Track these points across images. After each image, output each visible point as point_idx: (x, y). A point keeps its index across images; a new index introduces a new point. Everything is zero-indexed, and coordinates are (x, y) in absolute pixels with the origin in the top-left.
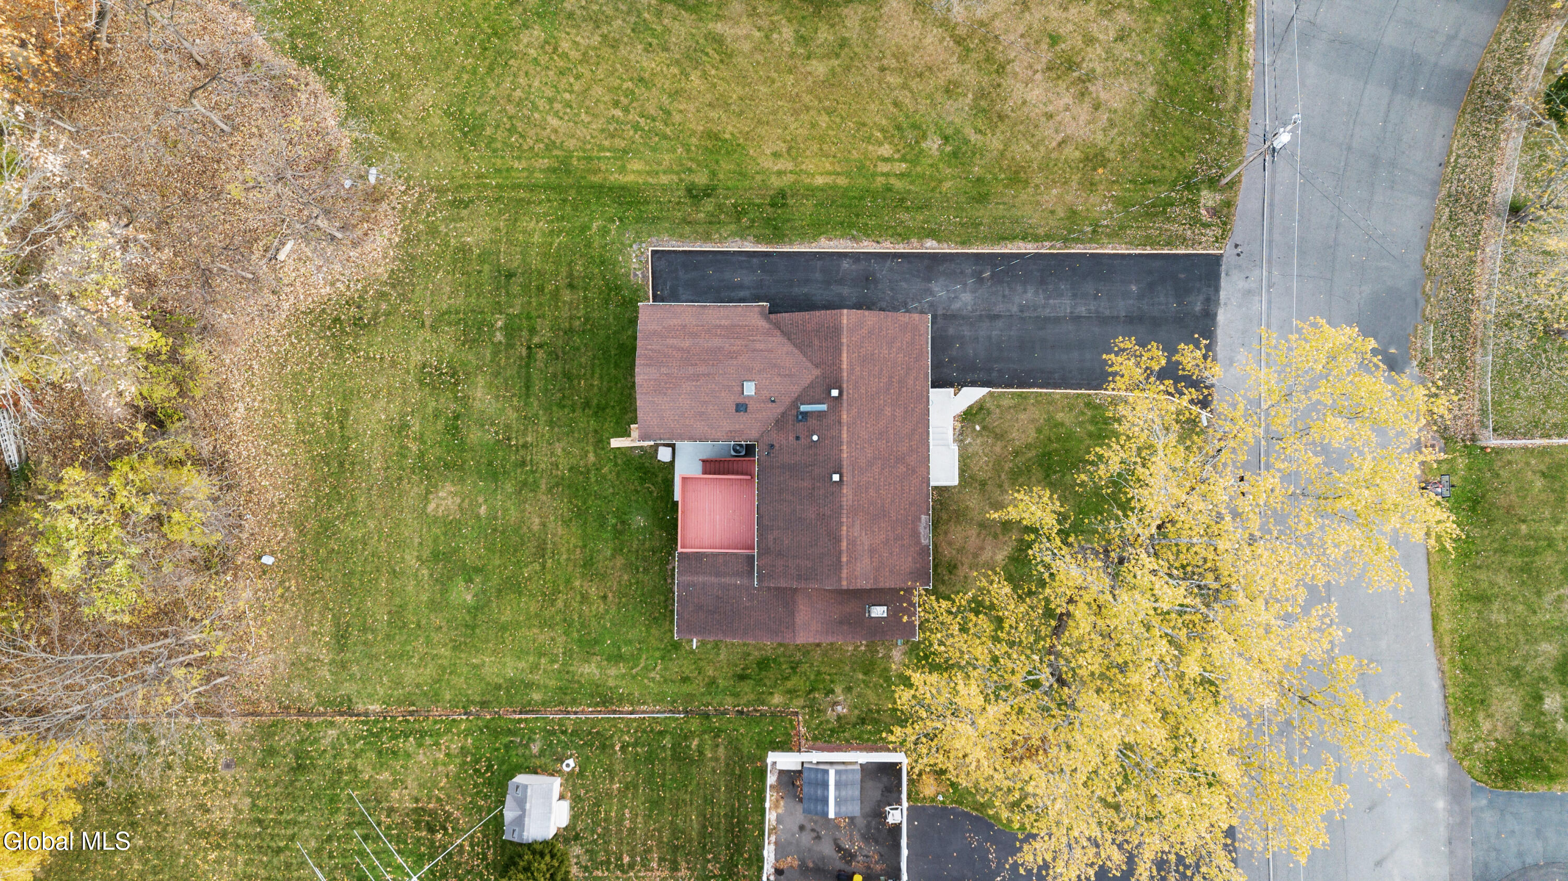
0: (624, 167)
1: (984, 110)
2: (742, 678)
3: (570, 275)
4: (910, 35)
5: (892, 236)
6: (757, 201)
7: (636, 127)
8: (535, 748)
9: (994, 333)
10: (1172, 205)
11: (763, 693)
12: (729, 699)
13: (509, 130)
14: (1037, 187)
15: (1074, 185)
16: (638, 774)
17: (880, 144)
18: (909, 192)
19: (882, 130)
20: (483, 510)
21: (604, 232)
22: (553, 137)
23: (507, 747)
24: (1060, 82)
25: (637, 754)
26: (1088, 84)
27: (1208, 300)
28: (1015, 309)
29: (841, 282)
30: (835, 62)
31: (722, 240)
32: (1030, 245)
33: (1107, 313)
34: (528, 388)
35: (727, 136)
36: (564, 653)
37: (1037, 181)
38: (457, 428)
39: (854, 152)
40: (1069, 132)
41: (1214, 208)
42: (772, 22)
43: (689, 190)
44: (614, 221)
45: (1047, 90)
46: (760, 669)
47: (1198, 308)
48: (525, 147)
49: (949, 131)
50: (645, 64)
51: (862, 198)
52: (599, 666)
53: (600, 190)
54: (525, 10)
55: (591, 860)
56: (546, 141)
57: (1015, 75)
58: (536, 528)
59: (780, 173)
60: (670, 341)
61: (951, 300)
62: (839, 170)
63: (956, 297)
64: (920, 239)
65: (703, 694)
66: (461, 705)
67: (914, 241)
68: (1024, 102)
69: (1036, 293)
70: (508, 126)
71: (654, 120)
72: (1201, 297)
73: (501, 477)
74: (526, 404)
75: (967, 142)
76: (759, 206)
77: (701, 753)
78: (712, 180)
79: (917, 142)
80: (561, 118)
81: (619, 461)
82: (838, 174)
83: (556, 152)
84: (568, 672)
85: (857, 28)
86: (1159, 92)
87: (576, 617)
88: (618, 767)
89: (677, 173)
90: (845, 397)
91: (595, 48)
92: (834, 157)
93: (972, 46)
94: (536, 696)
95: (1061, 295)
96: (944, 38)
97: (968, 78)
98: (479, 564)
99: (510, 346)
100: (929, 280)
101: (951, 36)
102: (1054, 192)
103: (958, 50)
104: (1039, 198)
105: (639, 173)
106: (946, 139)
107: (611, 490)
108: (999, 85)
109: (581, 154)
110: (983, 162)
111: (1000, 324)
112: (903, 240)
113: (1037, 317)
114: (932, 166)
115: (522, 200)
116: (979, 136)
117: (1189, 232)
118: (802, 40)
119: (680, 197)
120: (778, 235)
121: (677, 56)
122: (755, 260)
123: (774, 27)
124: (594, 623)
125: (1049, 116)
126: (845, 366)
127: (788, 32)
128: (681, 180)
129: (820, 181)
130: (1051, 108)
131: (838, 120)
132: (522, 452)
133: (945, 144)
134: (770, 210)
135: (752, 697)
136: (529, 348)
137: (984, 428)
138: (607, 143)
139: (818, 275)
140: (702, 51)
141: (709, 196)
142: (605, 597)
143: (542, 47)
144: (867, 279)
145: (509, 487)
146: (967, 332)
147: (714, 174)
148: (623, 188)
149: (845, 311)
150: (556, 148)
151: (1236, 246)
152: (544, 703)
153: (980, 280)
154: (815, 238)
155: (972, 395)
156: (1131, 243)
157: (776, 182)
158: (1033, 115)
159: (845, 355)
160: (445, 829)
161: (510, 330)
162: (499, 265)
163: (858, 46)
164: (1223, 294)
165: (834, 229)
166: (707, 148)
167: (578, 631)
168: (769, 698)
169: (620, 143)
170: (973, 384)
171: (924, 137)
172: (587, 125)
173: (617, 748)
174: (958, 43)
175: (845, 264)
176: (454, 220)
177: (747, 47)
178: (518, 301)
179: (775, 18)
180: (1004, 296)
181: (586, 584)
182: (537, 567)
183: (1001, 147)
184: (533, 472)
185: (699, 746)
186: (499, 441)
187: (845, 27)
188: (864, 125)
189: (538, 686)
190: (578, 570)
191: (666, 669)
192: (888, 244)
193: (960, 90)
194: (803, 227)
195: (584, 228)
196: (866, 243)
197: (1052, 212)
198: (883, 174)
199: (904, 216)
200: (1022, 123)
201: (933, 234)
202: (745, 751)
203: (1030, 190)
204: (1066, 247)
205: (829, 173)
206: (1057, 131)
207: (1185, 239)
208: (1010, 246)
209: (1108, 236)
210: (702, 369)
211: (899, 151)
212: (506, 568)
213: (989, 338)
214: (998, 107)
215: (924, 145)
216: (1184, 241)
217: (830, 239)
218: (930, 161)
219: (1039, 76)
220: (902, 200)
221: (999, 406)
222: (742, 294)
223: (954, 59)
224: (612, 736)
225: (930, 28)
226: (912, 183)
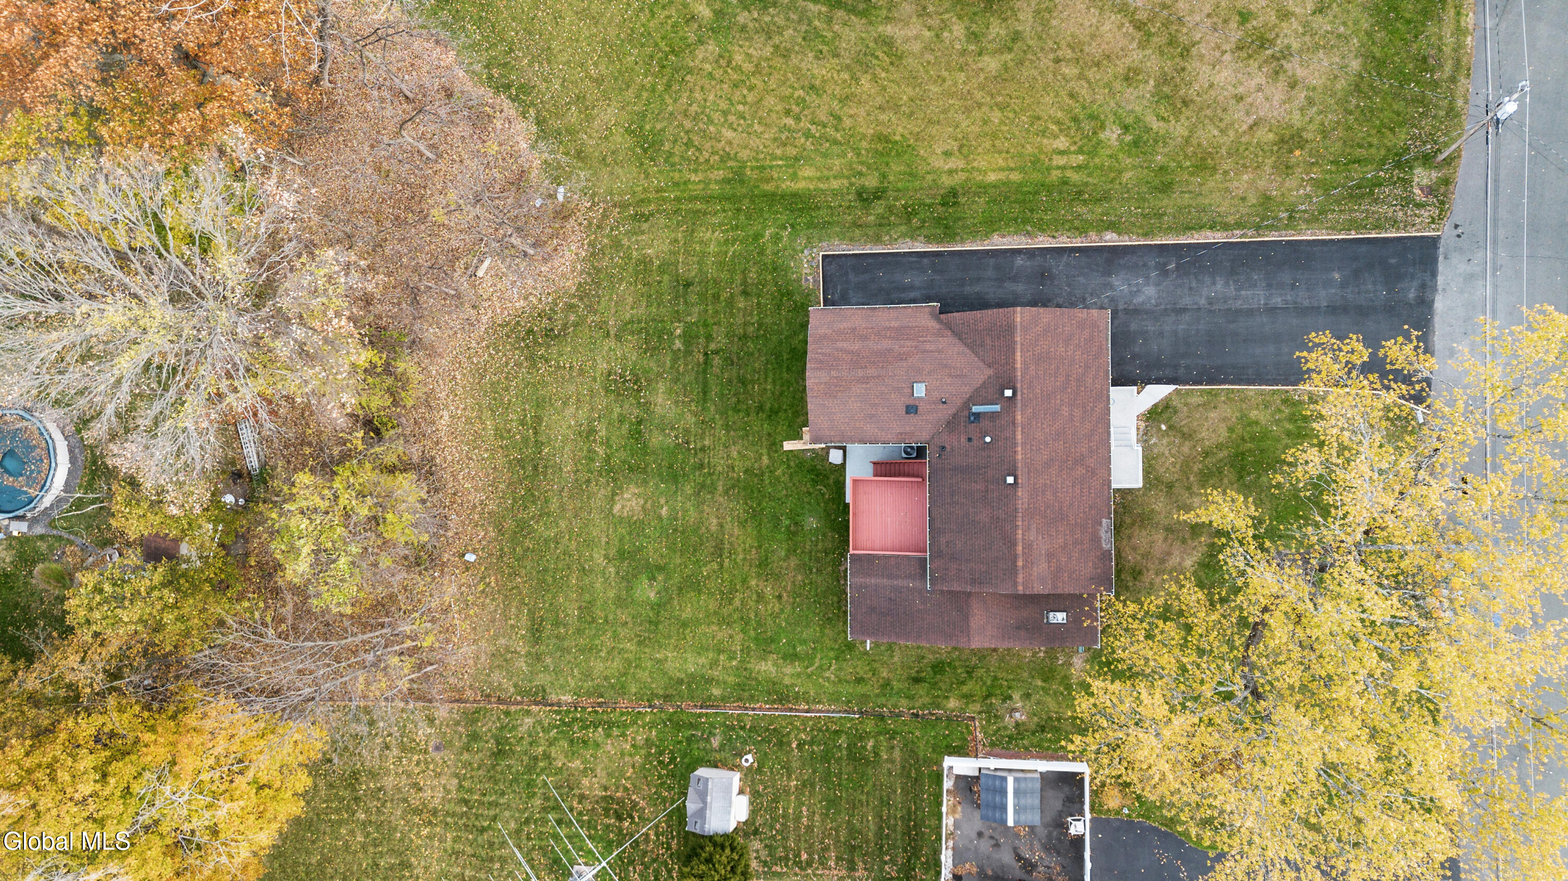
0: (795, 174)
1: (1167, 97)
2: (917, 680)
3: (744, 282)
4: (1087, 24)
5: (1068, 230)
6: (928, 201)
7: (808, 135)
8: (716, 742)
9: (1181, 327)
10: (1380, 185)
11: (938, 696)
12: (904, 702)
13: (686, 144)
14: (1226, 173)
15: (1268, 169)
16: (814, 772)
17: (1056, 137)
18: (1086, 184)
19: (1058, 123)
20: (664, 512)
21: (777, 238)
22: (727, 149)
23: (689, 740)
24: (1251, 62)
25: (813, 752)
26: (1284, 62)
27: (1423, 286)
28: (1203, 302)
29: (1015, 279)
30: (1008, 57)
31: (893, 241)
32: (1219, 234)
33: (1306, 303)
34: (705, 393)
35: (898, 138)
36: (742, 651)
37: (1226, 167)
38: (640, 432)
39: (1028, 146)
40: (1261, 114)
41: (1430, 187)
42: (942, 21)
43: (859, 194)
44: (786, 228)
45: (1236, 71)
46: (935, 673)
47: (1412, 295)
48: (701, 160)
49: (1129, 120)
50: (816, 72)
51: (1037, 193)
52: (775, 664)
53: (773, 198)
54: (700, 26)
55: (770, 855)
56: (721, 152)
57: (1201, 57)
58: (714, 528)
59: (951, 172)
60: (840, 344)
61: (1134, 294)
62: (1012, 165)
63: (1138, 291)
64: (1099, 232)
65: (877, 696)
66: (645, 698)
67: (1093, 235)
68: (1211, 86)
69: (1227, 284)
70: (685, 141)
71: (825, 127)
72: (1416, 284)
73: (680, 479)
74: (703, 409)
75: (1148, 130)
76: (930, 206)
77: (877, 754)
78: (882, 182)
79: (1095, 133)
80: (735, 130)
81: (792, 464)
82: (1012, 169)
83: (731, 163)
84: (745, 669)
85: (1031, 20)
86: (1364, 65)
87: (752, 616)
88: (795, 764)
89: (848, 178)
90: (1019, 397)
91: (768, 59)
92: (1007, 152)
93: (1153, 30)
94: (716, 692)
95: (1253, 286)
96: (1123, 24)
97: (1149, 64)
98: (661, 562)
99: (688, 353)
100: (1110, 275)
101: (1131, 22)
102: (1245, 177)
103: (1138, 35)
104: (1228, 184)
105: (810, 179)
106: (1126, 128)
107: (784, 492)
108: (1183, 69)
109: (754, 164)
110: (1166, 150)
111: (1186, 317)
112: (1081, 233)
113: (1229, 310)
114: (1111, 156)
115: (699, 211)
116: (1161, 124)
117: (1400, 214)
118: (973, 37)
119: (850, 201)
120: (949, 234)
121: (848, 61)
122: (925, 261)
123: (944, 26)
124: (769, 621)
125: (1240, 99)
126: (1018, 365)
127: (959, 29)
128: (852, 184)
129: (992, 177)
130: (1241, 90)
131: (1011, 115)
132: (700, 455)
133: (1125, 134)
134: (940, 209)
135: (927, 700)
136: (706, 354)
137: (1170, 427)
138: (778, 152)
139: (990, 273)
140: (872, 55)
141: (879, 198)
142: (780, 597)
143: (717, 62)
144: (1043, 275)
145: (689, 489)
146: (1151, 327)
147: (884, 176)
148: (795, 195)
149: (1019, 309)
150: (731, 159)
151: (1456, 226)
152: (723, 699)
153: (1165, 273)
154: (987, 235)
155: (1157, 393)
156: (1333, 228)
157: (947, 181)
158: (1221, 98)
159: (1018, 354)
160: (632, 818)
161: (688, 337)
162: (678, 275)
163: (1031, 39)
164: (1440, 279)
165: (1007, 225)
166: (877, 151)
167: (755, 629)
168: (945, 702)
169: (792, 151)
170: (1158, 381)
171: (1103, 127)
172: (759, 135)
173: (794, 746)
174: (1138, 28)
175: (1019, 261)
176: (635, 233)
177: (916, 47)
178: (696, 310)
179: (946, 16)
180: (1191, 289)
181: (761, 584)
182: (715, 566)
183: (1186, 133)
184: (710, 474)
185: (874, 747)
186: (678, 444)
187: (1017, 20)
188: (1039, 118)
189: (718, 682)
190: (754, 570)
191: (840, 669)
192: (1064, 239)
193: (1141, 77)
194: (975, 225)
195: (757, 236)
196: (1041, 239)
197: (1243, 199)
198: (1058, 168)
199: (1080, 209)
200: (1209, 106)
201: (1112, 226)
202: (921, 754)
203: (1218, 177)
204: (1259, 235)
205: (1002, 169)
206: (1248, 113)
207: (1395, 222)
208: (1196, 236)
209: (1307, 221)
210: (872, 372)
211: (1075, 143)
212: (686, 567)
213: (1175, 333)
214: (1182, 93)
215: (1102, 136)
216: (1394, 223)
217: (1003, 236)
218: (1109, 152)
219: (1227, 57)
220: (1080, 193)
221: (1186, 404)
222: (912, 295)
223: (1135, 45)
224: (789, 734)
225: (1108, 14)
226: (1090, 175)
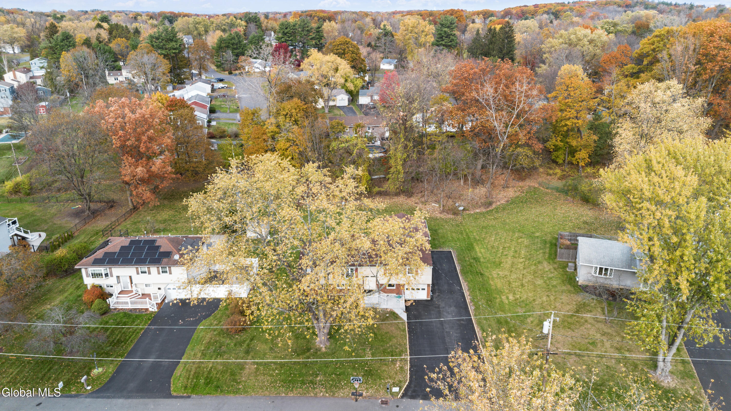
0: (481, 248)
5: (473, 298)
6: (477, 270)
7: (497, 251)
17: (514, 297)
18: (496, 303)
19: (521, 297)
21: (456, 244)
22: (487, 239)
28: (447, 330)
29: (449, 286)
30: (545, 285)
31: (459, 263)
32: (481, 335)
35: (502, 265)
39: (508, 291)
43: (477, 258)
44: (460, 246)
45: (564, 342)
48: (482, 235)
50: (522, 252)
51: (488, 292)
53: (471, 245)
54: (531, 234)
56: (485, 238)
57: (567, 331)
59: (491, 275)
61: (447, 313)
62: (498, 287)
63: (449, 314)
64: (474, 305)
69: (457, 337)
70: (488, 233)
71: (502, 254)
75: (525, 318)
76: (475, 270)
78: (483, 262)
79: (519, 306)
80: (495, 240)
82: (496, 287)
83: (482, 239)
85: (563, 288)
89: (483, 257)
91: (524, 244)
92: (503, 286)
93: (573, 318)
96: (572, 310)
100: (455, 306)
105: (480, 251)
108: (558, 327)
109: (483, 243)
110: (518, 323)
111: (439, 325)
112: (472, 300)
113: (445, 337)
115: (463, 234)
116: (529, 322)
118: (550, 278)
119: (473, 257)
120: (464, 273)
121: (529, 257)
122: (453, 269)
123: (551, 273)
127: (552, 275)
128: (480, 257)
129: (491, 283)
134: (475, 272)
137: (387, 317)
138: (489, 246)
139: (450, 282)
140: (534, 261)
141: (476, 261)
143: (519, 237)
144: (452, 292)
147: (485, 263)
148: (473, 248)
153: (459, 321)
154: (466, 281)
155: (403, 316)
157: (486, 274)
163: (555, 290)
165: (472, 285)
166: (495, 262)
169: (490, 248)
170: (408, 316)
171: (522, 307)
172: (494, 243)
175: (457, 287)
177: (541, 268)
180: (453, 327)
188: (521, 293)
192: (469, 297)
194: (470, 279)
196: (468, 293)
198: (500, 297)
199: (483, 301)
201: (477, 308)
205: (495, 285)
208: (478, 329)
211: (513, 301)
217: (467, 284)
218: (512, 309)
219: (570, 339)
220: (490, 301)
221: (398, 323)
222: (439, 266)
225: (575, 307)
226: (499, 304)
